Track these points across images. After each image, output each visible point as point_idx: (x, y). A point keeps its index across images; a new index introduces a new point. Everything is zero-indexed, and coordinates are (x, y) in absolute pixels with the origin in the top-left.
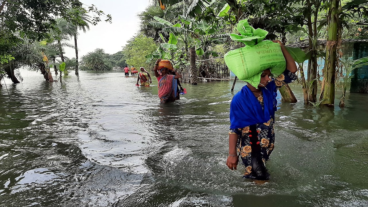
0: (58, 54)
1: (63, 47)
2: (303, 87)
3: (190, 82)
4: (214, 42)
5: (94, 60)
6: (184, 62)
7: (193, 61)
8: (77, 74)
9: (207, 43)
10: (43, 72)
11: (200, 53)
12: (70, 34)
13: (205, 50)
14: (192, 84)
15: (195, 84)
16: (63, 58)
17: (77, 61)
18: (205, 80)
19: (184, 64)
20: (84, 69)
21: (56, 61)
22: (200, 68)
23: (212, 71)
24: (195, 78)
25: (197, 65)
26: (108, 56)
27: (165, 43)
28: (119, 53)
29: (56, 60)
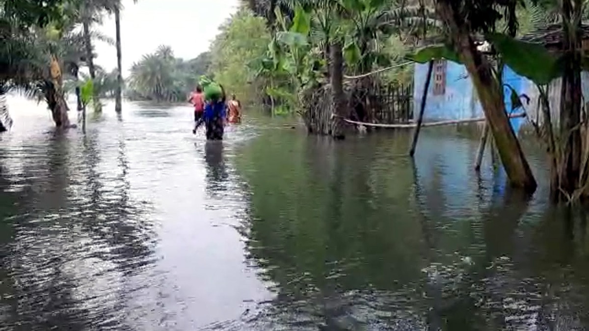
0: (83, 59)
1: (94, 42)
2: (548, 150)
3: (330, 132)
4: (382, 28)
5: (153, 74)
6: (320, 81)
7: (339, 79)
8: (118, 110)
9: (368, 32)
10: (52, 105)
11: (354, 58)
12: (107, 9)
13: (364, 49)
14: (335, 137)
15: (341, 138)
16: (92, 67)
17: (119, 77)
18: (362, 127)
19: (320, 85)
20: (134, 97)
21: (80, 77)
22: (354, 96)
23: (378, 103)
24: (341, 122)
25: (348, 88)
26: (181, 65)
27: (286, 32)
28: (203, 56)
29: (81, 73)
